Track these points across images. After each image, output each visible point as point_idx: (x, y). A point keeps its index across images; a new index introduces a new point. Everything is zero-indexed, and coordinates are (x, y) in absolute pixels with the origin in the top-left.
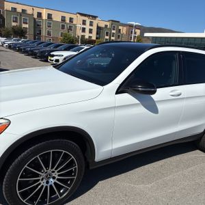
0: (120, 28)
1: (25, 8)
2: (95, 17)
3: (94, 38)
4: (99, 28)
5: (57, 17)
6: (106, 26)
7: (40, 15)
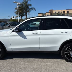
5: (71, 12)
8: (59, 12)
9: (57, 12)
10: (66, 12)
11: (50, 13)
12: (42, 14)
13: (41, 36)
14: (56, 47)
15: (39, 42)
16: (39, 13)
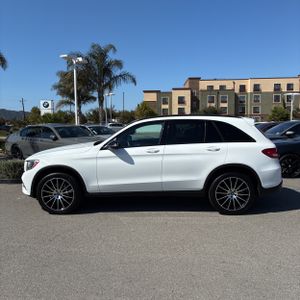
1: (223, 83)
5: (267, 87)
7: (243, 88)
8: (222, 87)
9: (217, 87)
10: (249, 89)
11: (189, 92)
12: (158, 92)
13: (166, 159)
14: (198, 181)
15: (161, 171)
16: (145, 92)
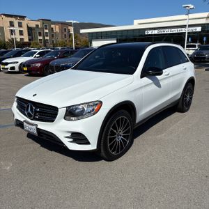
0: (52, 26)
2: (23, 18)
3: (26, 40)
4: (30, 29)
6: (37, 26)
